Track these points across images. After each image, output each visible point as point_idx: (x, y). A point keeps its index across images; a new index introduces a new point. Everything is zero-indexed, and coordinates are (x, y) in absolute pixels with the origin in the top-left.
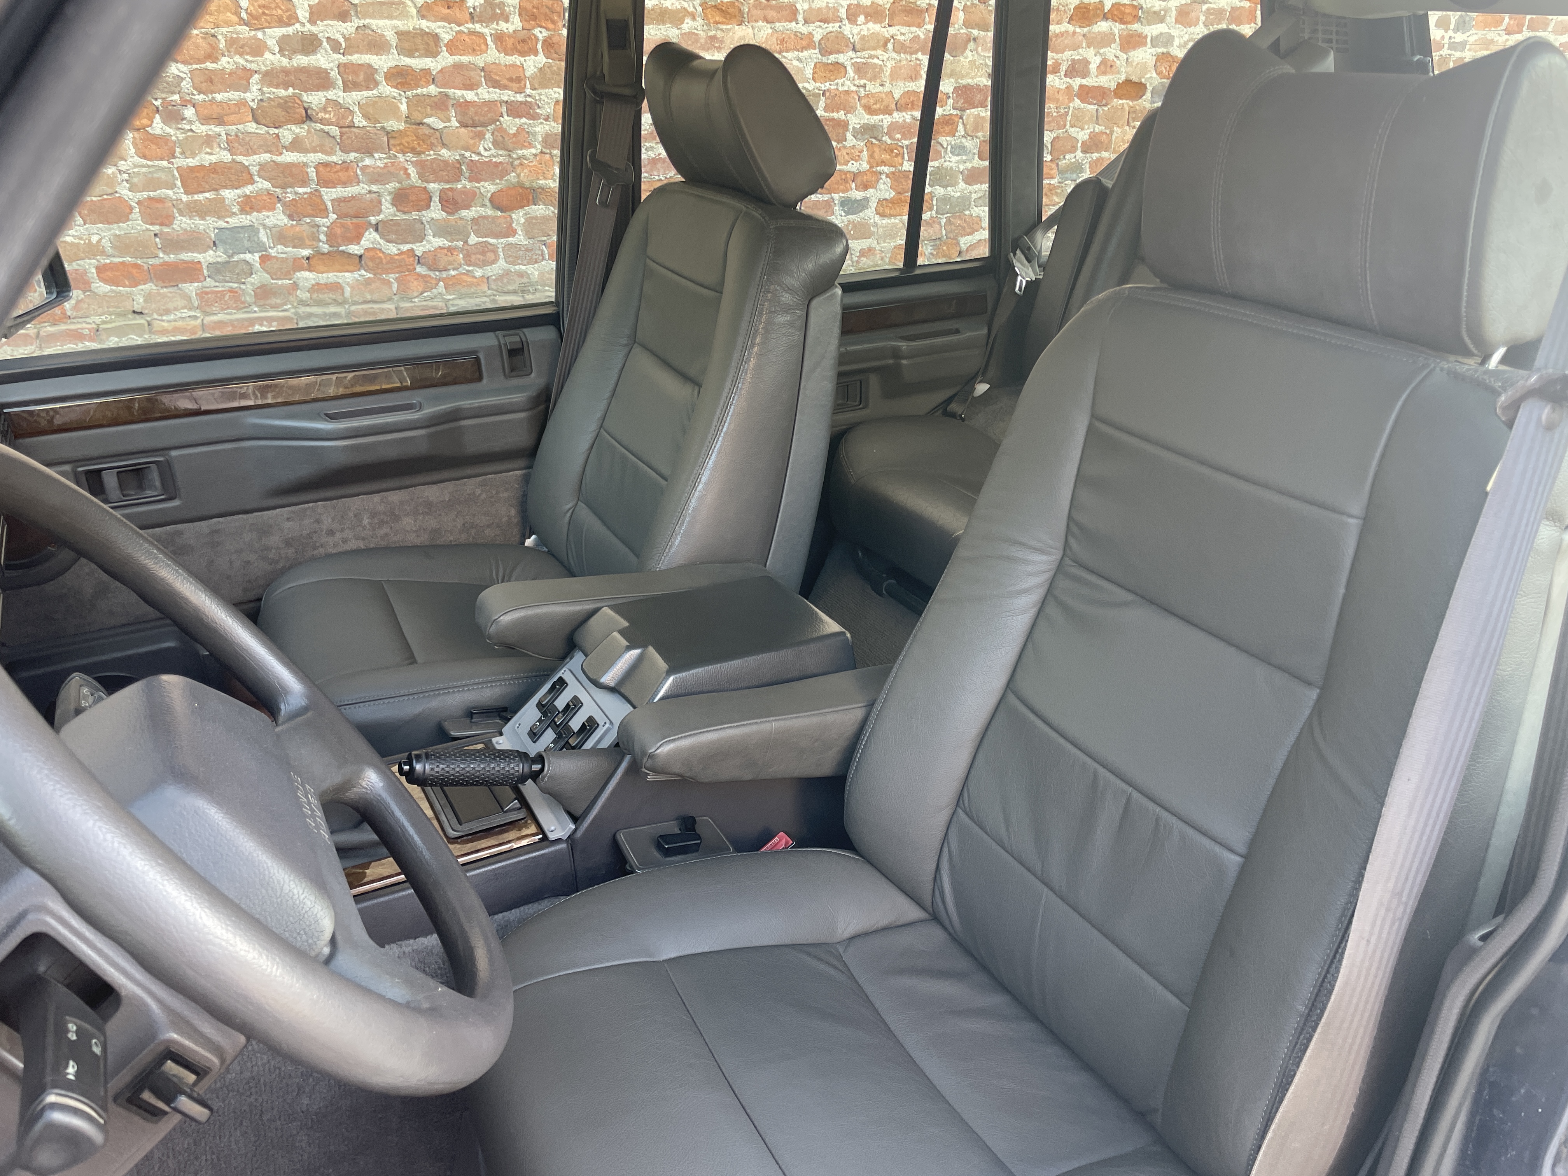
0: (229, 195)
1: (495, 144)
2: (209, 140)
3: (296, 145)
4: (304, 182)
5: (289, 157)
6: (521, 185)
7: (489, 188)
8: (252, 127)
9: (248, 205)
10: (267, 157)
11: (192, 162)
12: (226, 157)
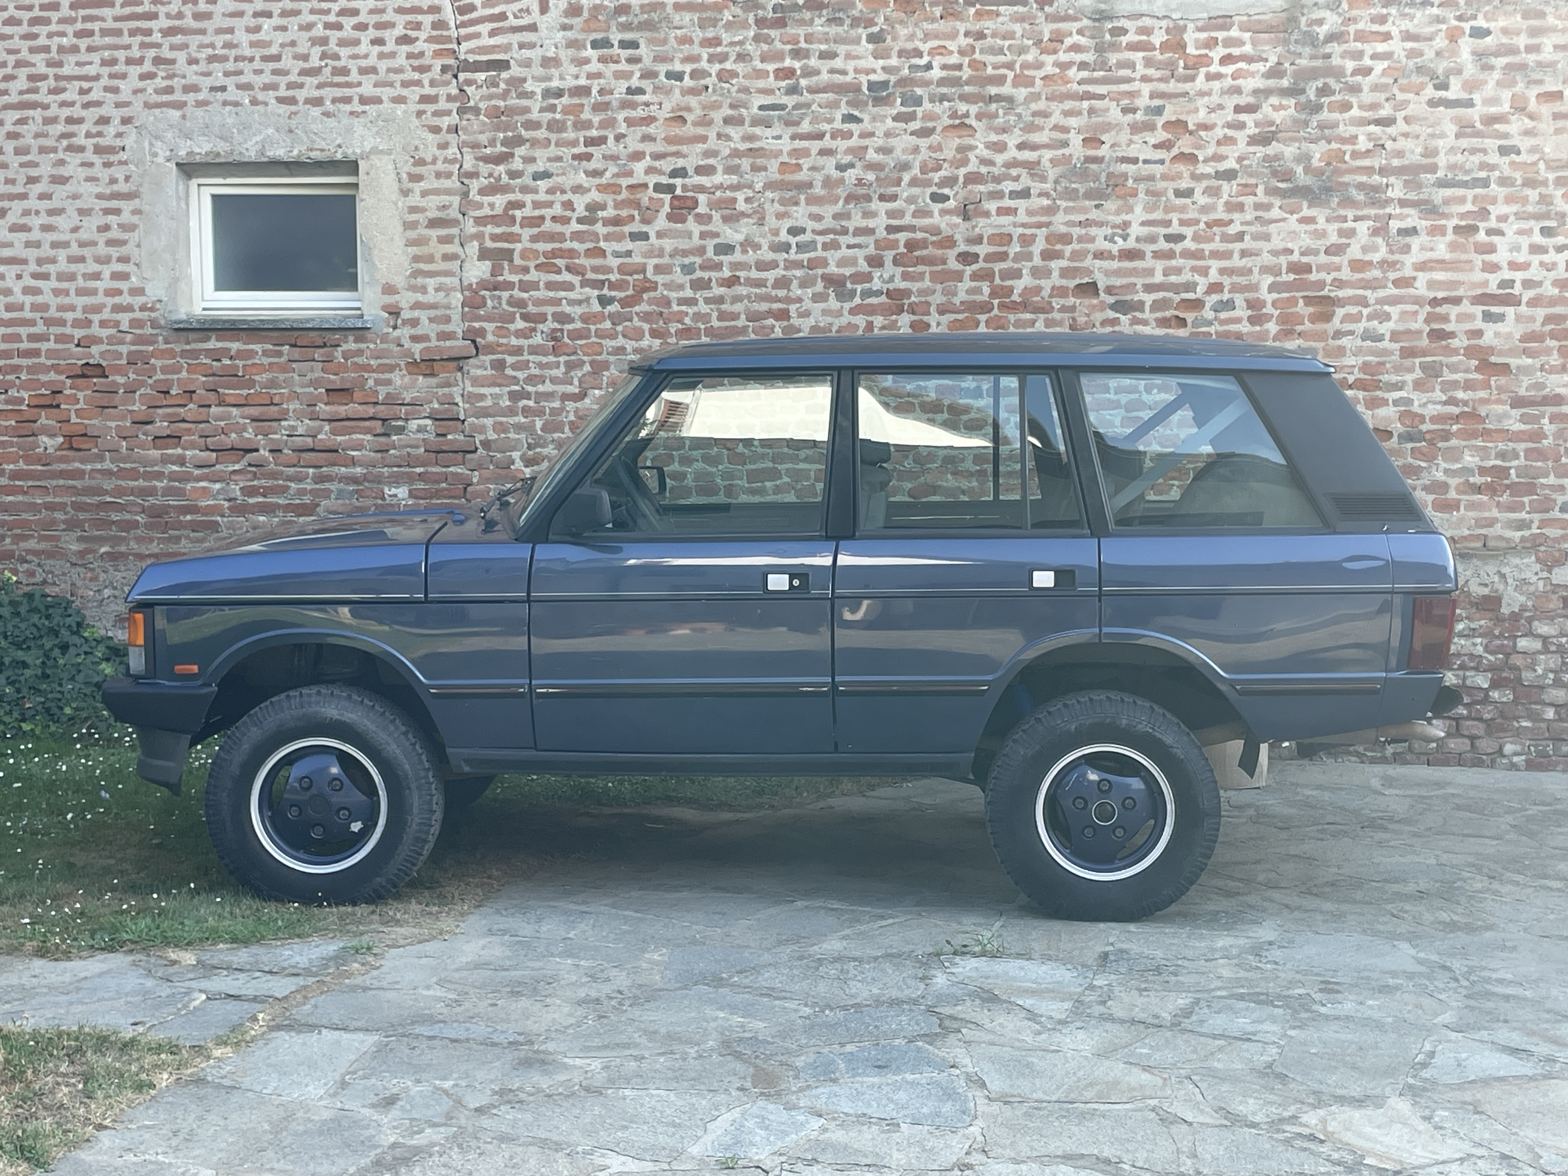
0: (768, 484)
1: (915, 461)
2: (763, 456)
3: (806, 460)
4: (808, 479)
5: (802, 466)
6: (926, 484)
7: (908, 485)
8: (786, 450)
9: (777, 490)
10: (790, 466)
11: (753, 467)
12: (770, 465)
